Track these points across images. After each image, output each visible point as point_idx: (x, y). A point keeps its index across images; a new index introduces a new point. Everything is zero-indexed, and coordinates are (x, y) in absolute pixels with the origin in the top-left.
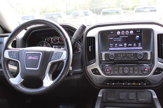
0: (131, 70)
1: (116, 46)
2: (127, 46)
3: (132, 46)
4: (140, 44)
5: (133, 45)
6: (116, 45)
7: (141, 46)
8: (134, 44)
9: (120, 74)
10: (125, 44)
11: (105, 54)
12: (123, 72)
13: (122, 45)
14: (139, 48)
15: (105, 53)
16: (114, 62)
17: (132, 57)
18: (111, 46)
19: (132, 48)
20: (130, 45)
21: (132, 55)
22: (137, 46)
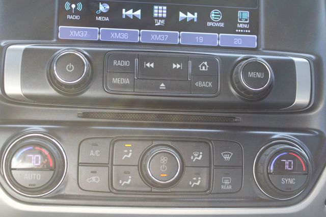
0: (198, 166)
1: (102, 14)
2: (172, 23)
3: (200, 26)
4: (246, 15)
5: (204, 17)
6: (103, 8)
7: (254, 28)
8: (213, 15)
9: (120, 191)
10: (160, 11)
11: (26, 50)
12: (140, 181)
13: (138, 13)
14: (238, 40)
15: (23, 47)
16: (81, 111)
17: (199, 84)
18: (70, 12)
19: (200, 38)
20: (190, 15)
21: (204, 67)
22: (230, 26)
